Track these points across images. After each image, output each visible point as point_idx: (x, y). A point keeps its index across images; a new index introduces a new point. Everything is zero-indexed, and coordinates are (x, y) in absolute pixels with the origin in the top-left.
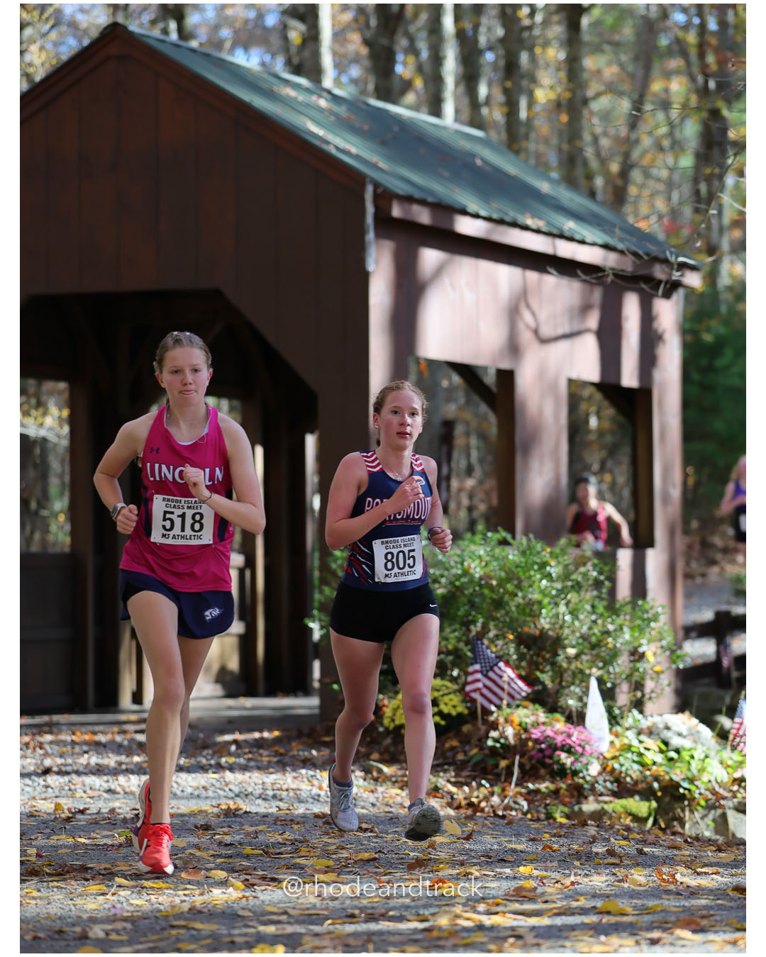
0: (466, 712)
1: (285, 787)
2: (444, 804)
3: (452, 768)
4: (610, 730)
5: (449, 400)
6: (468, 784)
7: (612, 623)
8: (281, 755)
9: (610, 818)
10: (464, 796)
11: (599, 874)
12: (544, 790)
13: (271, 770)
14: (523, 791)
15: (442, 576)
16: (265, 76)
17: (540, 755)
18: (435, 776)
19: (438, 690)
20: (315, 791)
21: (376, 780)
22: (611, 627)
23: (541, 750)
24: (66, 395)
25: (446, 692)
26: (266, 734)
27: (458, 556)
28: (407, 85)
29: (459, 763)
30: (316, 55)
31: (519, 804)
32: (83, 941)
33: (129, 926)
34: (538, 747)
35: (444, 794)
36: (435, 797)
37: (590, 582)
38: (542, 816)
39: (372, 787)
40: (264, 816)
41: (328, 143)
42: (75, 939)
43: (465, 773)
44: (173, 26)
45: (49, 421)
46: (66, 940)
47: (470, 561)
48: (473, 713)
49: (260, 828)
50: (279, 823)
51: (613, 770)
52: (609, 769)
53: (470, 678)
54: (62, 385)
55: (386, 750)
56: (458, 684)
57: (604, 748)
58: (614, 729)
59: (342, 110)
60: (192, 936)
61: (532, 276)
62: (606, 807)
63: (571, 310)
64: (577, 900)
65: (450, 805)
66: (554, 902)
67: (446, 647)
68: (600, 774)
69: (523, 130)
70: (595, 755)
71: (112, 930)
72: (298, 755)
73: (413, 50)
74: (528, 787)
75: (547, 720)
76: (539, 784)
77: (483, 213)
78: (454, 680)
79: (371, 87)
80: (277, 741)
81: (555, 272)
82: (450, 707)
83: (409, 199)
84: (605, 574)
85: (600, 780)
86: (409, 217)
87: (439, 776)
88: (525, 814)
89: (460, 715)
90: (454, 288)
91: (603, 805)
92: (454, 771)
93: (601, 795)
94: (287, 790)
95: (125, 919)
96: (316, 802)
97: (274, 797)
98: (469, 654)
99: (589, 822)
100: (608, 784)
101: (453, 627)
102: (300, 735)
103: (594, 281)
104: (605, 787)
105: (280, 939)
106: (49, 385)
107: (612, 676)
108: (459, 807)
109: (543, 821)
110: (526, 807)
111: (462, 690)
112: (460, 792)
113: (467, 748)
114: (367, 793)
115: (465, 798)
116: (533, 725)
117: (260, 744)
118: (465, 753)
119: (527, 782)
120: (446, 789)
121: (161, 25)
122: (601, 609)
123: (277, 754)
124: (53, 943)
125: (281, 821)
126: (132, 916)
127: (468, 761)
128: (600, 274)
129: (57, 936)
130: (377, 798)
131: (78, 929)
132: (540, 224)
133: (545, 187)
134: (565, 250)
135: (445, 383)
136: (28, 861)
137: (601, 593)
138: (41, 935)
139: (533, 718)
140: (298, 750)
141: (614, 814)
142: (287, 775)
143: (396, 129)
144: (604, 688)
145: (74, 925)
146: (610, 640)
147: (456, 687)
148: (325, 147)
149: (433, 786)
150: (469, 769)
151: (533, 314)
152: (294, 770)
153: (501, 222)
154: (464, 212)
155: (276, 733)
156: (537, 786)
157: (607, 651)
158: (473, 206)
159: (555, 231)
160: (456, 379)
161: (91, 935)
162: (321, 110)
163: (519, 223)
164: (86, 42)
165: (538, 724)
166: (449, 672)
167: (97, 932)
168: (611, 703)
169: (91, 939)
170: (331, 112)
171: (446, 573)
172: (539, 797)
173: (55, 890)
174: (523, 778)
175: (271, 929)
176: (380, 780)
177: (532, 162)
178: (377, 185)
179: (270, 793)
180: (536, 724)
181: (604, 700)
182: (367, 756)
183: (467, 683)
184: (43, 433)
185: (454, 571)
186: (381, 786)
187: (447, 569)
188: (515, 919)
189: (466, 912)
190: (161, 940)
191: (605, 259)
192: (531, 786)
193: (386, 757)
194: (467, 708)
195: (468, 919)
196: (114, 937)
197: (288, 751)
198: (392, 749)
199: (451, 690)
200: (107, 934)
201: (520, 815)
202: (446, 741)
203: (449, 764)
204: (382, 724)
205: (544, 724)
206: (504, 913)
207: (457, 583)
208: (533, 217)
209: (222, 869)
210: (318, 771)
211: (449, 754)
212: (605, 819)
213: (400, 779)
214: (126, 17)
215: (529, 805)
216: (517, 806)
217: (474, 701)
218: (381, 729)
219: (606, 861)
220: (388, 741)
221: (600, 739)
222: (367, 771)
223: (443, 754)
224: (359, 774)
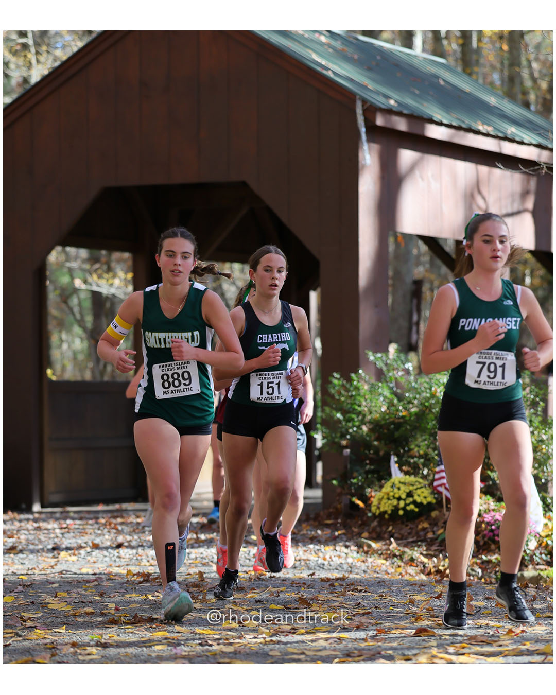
0: (434, 501)
2: (418, 571)
3: (424, 544)
4: (545, 515)
5: (418, 264)
6: (436, 556)
7: (545, 434)
9: (545, 582)
10: (433, 565)
11: (540, 624)
12: (494, 561)
14: (479, 561)
15: (415, 399)
17: (491, 534)
18: (411, 550)
19: (413, 485)
20: (321, 561)
21: (366, 553)
22: (544, 437)
23: (492, 531)
24: (130, 263)
25: (419, 486)
27: (427, 383)
29: (429, 540)
31: (475, 571)
34: (490, 528)
35: (418, 563)
36: (411, 565)
37: (528, 403)
38: (493, 580)
39: (364, 558)
40: (283, 580)
41: (327, 69)
43: (434, 548)
45: (117, 282)
47: (436, 387)
48: (439, 503)
49: (281, 589)
50: (295, 585)
51: (547, 545)
52: (543, 545)
53: (437, 476)
54: (127, 255)
55: (374, 530)
56: (428, 480)
57: (540, 529)
58: (548, 514)
59: (338, 44)
61: (484, 169)
62: (542, 573)
63: (512, 195)
64: (524, 645)
65: (422, 572)
66: (507, 646)
67: (418, 452)
68: (537, 548)
69: (474, 57)
70: (533, 534)
72: (307, 534)
74: (482, 558)
75: (496, 508)
76: (491, 556)
77: (445, 122)
78: (424, 477)
81: (502, 167)
82: (422, 498)
83: (389, 111)
84: (540, 396)
85: (537, 553)
86: (388, 126)
87: (414, 550)
88: (480, 579)
89: (429, 504)
90: (423, 179)
91: (539, 572)
92: (425, 546)
93: (538, 564)
94: (299, 560)
95: (184, 658)
96: (322, 569)
98: (436, 457)
99: (530, 585)
100: (543, 556)
101: (424, 437)
102: (308, 519)
103: (531, 173)
104: (541, 558)
106: (116, 255)
107: (546, 474)
108: (429, 574)
109: (494, 584)
110: (480, 574)
111: (431, 485)
112: (430, 562)
113: (435, 529)
114: (360, 562)
115: (434, 567)
116: (485, 512)
118: (434, 533)
119: (481, 554)
120: (419, 560)
122: (536, 423)
125: (296, 584)
126: (189, 656)
127: (437, 539)
128: (536, 168)
130: (368, 567)
132: (489, 129)
133: (492, 100)
134: (509, 149)
135: (415, 252)
136: (109, 613)
137: (537, 411)
139: (485, 506)
140: (307, 530)
141: (548, 579)
142: (299, 549)
143: (378, 57)
144: (540, 483)
145: (145, 662)
146: (544, 446)
148: (325, 72)
149: (409, 557)
150: (437, 545)
151: (484, 198)
152: (304, 545)
153: (459, 128)
154: (431, 121)
156: (489, 557)
157: (542, 455)
158: (437, 117)
159: (500, 135)
160: (424, 247)
162: (321, 44)
163: (473, 128)
165: (489, 511)
166: (421, 472)
168: (545, 495)
170: (329, 46)
171: (418, 396)
172: (490, 566)
173: (130, 635)
174: (478, 551)
176: (370, 553)
177: (481, 81)
178: (364, 102)
180: (487, 511)
181: (539, 492)
182: (359, 535)
183: (434, 480)
184: (113, 291)
185: (424, 395)
186: (370, 557)
187: (419, 394)
188: (478, 659)
189: (440, 653)
191: (539, 156)
192: (484, 557)
193: (374, 535)
194: (435, 498)
195: (442, 659)
197: (300, 531)
198: (378, 529)
199: (422, 485)
201: (476, 580)
202: (419, 524)
203: (421, 541)
204: (370, 511)
205: (493, 510)
206: (469, 654)
207: (427, 404)
208: (483, 124)
210: (322, 546)
211: (422, 533)
212: (542, 583)
213: (384, 552)
215: (482, 572)
216: (474, 573)
217: (440, 493)
218: (370, 515)
219: (545, 615)
220: (375, 523)
221: (537, 522)
222: (360, 546)
223: (417, 533)
224: (353, 548)
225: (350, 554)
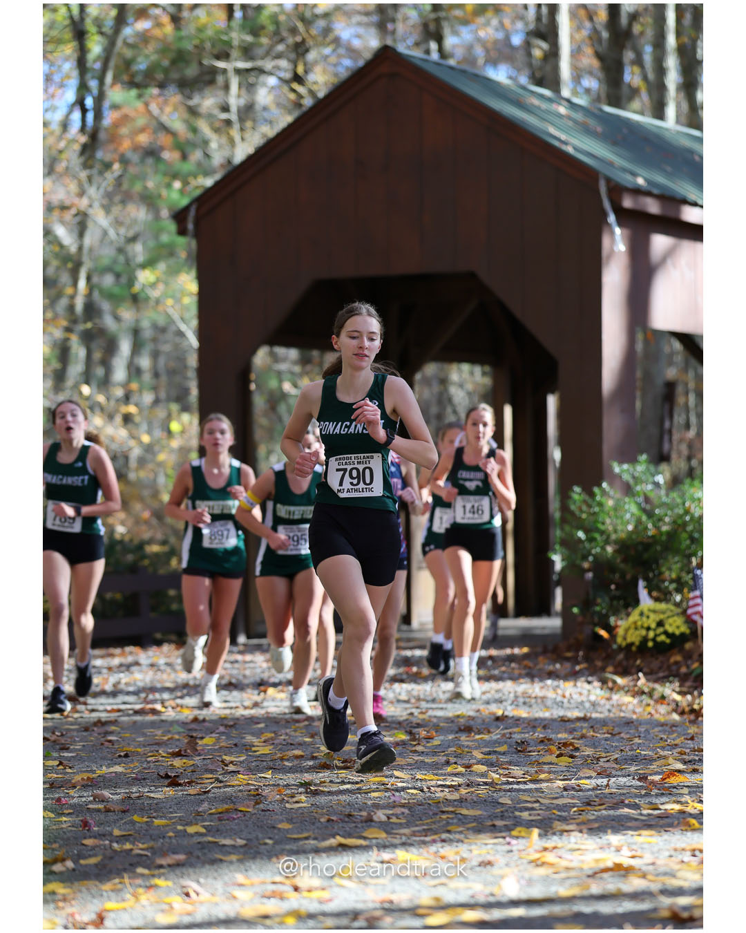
0: (688, 631)
1: (533, 695)
2: (669, 710)
3: (676, 679)
5: (671, 363)
6: (691, 693)
8: (530, 668)
10: (687, 703)
13: (522, 681)
15: (666, 515)
16: (514, 88)
18: (662, 686)
19: (664, 613)
20: (559, 699)
21: (611, 689)
25: (670, 614)
26: (516, 651)
27: (680, 498)
28: (634, 92)
29: (682, 675)
30: (556, 69)
32: (368, 824)
33: (406, 811)
35: (670, 701)
36: (662, 704)
39: (608, 695)
41: (566, 144)
42: (362, 822)
43: (688, 684)
44: (433, 46)
46: (355, 822)
47: (690, 502)
48: (694, 633)
53: (691, 603)
55: (620, 664)
56: (680, 608)
59: (579, 116)
60: (460, 820)
65: (675, 710)
67: (670, 576)
71: (393, 814)
72: (544, 668)
73: (639, 61)
78: (677, 605)
79: (603, 96)
80: (526, 656)
82: (674, 628)
83: (637, 191)
86: (638, 208)
87: (665, 686)
89: (683, 634)
92: (679, 682)
94: (535, 698)
95: (403, 806)
96: (560, 709)
97: (525, 703)
98: (690, 582)
101: (676, 559)
102: (545, 652)
105: (533, 823)
108: (682, 713)
111: (684, 612)
112: (684, 700)
113: (689, 662)
114: (603, 700)
115: (688, 706)
117: (511, 658)
118: (688, 667)
120: (671, 698)
121: (423, 47)
123: (526, 667)
124: (344, 825)
126: (409, 803)
127: (691, 673)
129: (347, 819)
131: (364, 814)
135: (667, 349)
138: (334, 818)
140: (545, 664)
143: (625, 131)
145: (360, 810)
147: (679, 610)
148: (564, 148)
149: (660, 695)
150: (691, 680)
152: (541, 680)
154: (685, 202)
155: (525, 650)
160: (677, 345)
161: (375, 818)
162: (560, 116)
164: (361, 63)
166: (672, 598)
167: (380, 815)
169: (376, 822)
170: (569, 118)
171: (669, 513)
175: (525, 815)
176: (615, 689)
178: (608, 180)
179: (521, 700)
182: (603, 669)
183: (689, 607)
185: (677, 511)
186: (616, 694)
187: (670, 509)
190: (434, 823)
193: (620, 669)
194: (688, 627)
196: (394, 820)
197: (536, 665)
198: (625, 663)
199: (674, 613)
200: (389, 818)
202: (671, 656)
203: (675, 676)
204: (615, 642)
207: (680, 521)
209: (482, 764)
210: (561, 682)
211: (674, 668)
213: (632, 689)
214: (395, 41)
217: (695, 622)
218: (615, 647)
220: (621, 656)
222: (604, 682)
223: (669, 667)
224: (597, 684)
225: (593, 691)
